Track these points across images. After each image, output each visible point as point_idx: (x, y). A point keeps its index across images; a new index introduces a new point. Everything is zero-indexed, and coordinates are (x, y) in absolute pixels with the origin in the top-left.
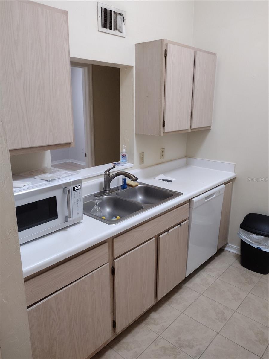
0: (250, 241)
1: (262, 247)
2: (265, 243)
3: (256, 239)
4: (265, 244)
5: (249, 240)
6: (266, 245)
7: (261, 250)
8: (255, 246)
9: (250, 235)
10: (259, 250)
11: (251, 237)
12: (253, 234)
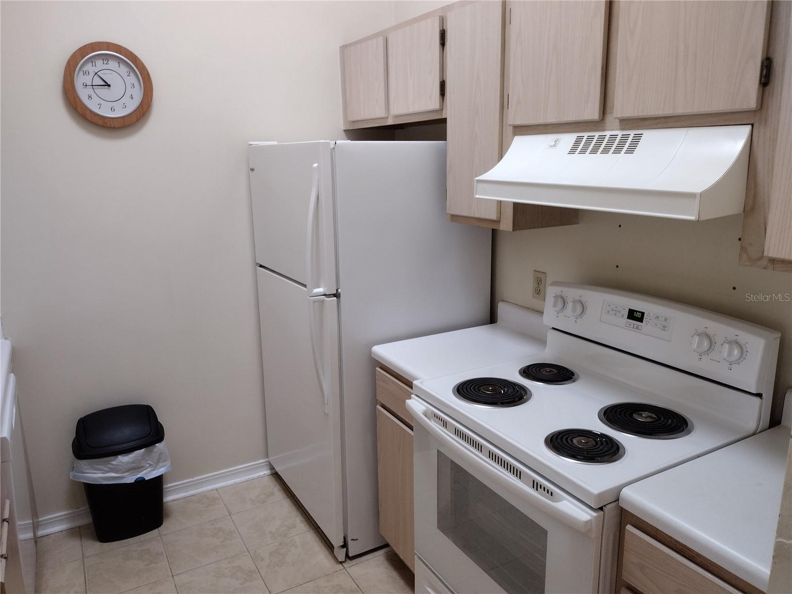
0: (117, 475)
1: (144, 472)
2: (148, 462)
3: (129, 462)
4: (148, 464)
5: (113, 475)
6: (151, 465)
7: (145, 479)
8: (130, 479)
9: (112, 463)
10: (141, 482)
11: (116, 465)
12: (119, 456)
